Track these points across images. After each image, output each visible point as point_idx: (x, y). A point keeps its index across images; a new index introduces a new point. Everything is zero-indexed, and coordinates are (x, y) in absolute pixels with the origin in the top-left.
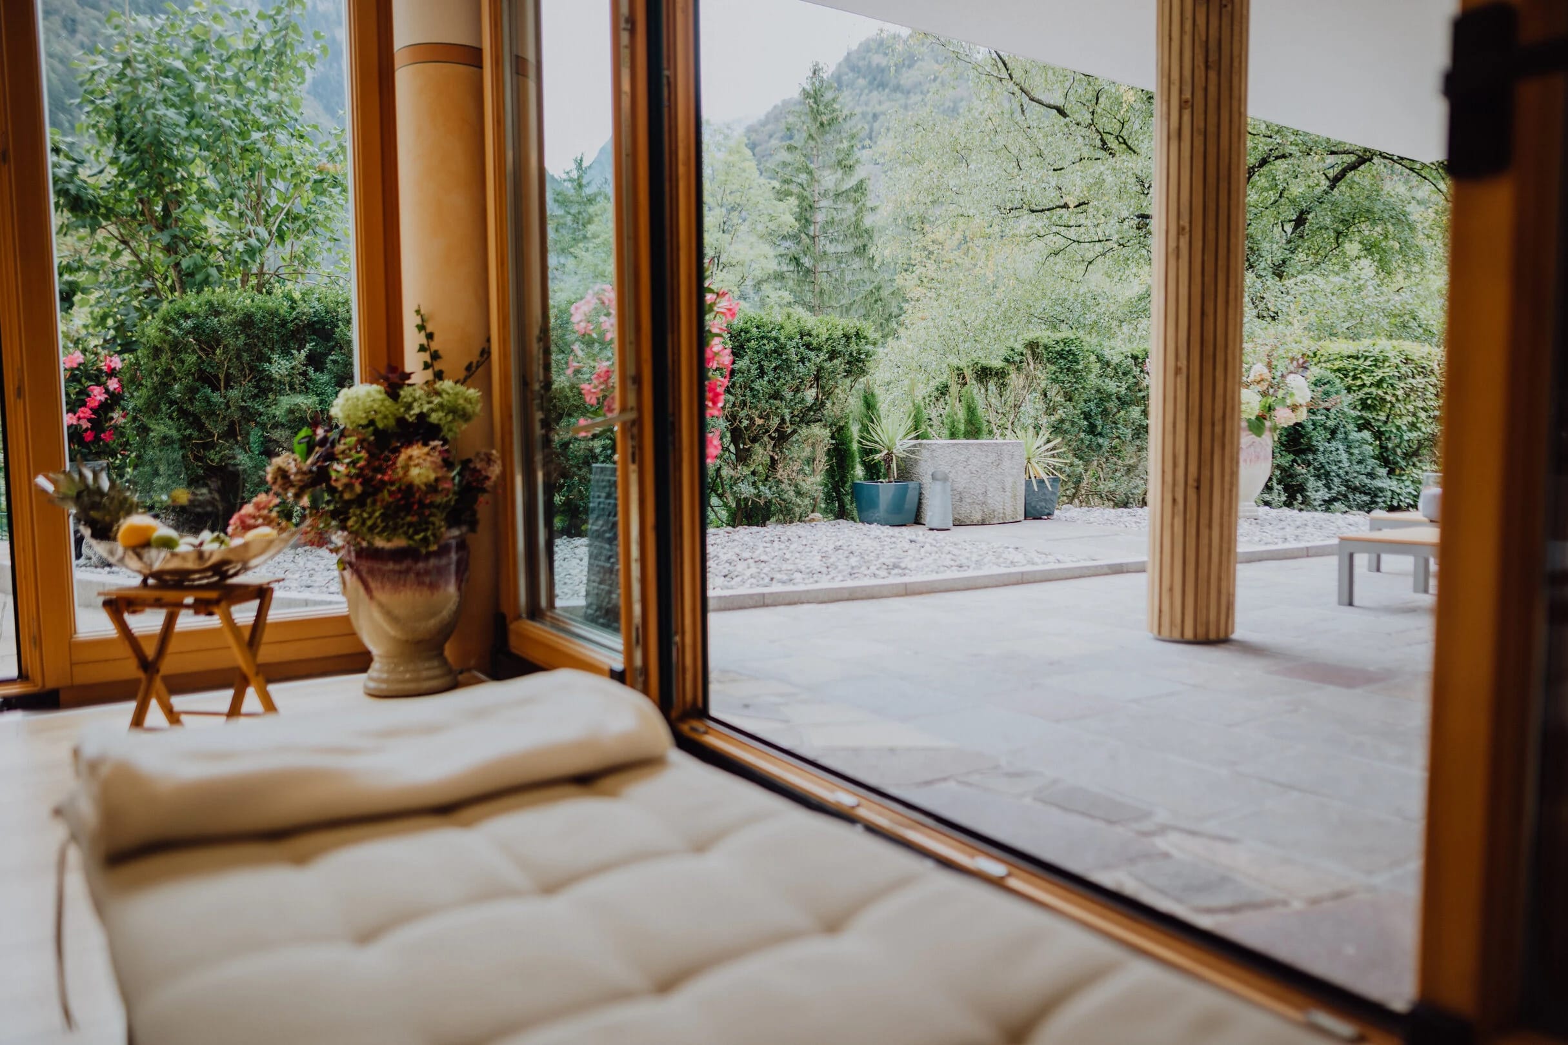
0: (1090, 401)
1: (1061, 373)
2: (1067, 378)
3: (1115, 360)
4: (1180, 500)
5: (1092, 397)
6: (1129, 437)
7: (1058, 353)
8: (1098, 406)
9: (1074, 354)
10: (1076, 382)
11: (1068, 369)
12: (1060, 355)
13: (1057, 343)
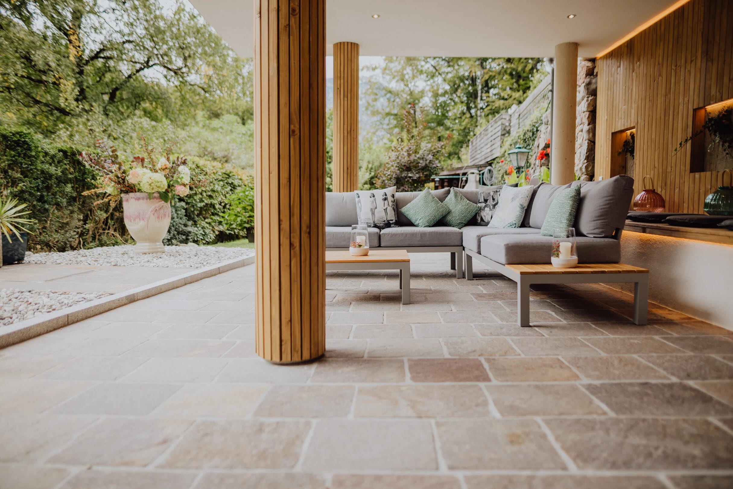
0: (37, 179)
1: (19, 156)
2: (23, 161)
3: (52, 152)
4: (297, 244)
5: (39, 176)
6: (65, 204)
7: (14, 141)
8: (43, 182)
9: (27, 144)
10: (30, 165)
11: (25, 154)
12: (17, 143)
13: (14, 135)
